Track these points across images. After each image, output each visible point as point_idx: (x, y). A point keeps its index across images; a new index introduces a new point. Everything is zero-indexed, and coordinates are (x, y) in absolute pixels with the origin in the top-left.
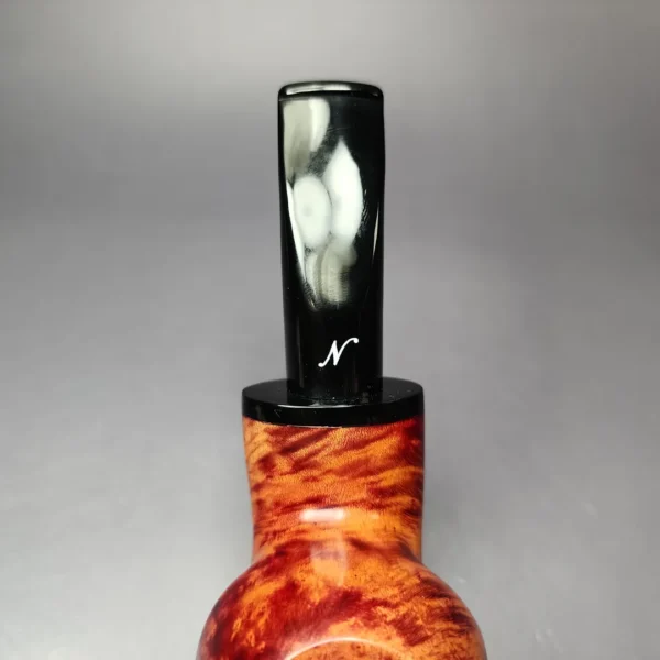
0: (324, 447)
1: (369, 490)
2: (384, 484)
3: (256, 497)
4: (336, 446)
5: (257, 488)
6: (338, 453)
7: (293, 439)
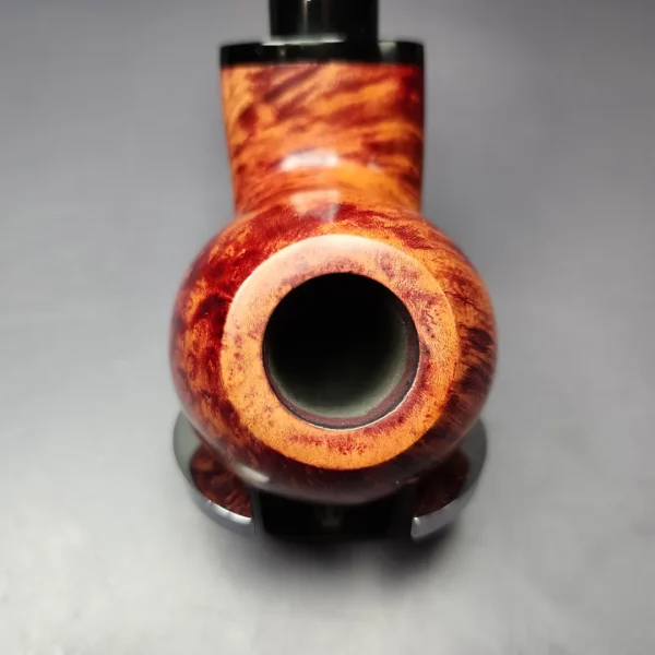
0: (312, 89)
1: (363, 144)
2: (381, 138)
3: (236, 163)
4: (325, 88)
5: (237, 151)
6: (328, 96)
7: (278, 80)
